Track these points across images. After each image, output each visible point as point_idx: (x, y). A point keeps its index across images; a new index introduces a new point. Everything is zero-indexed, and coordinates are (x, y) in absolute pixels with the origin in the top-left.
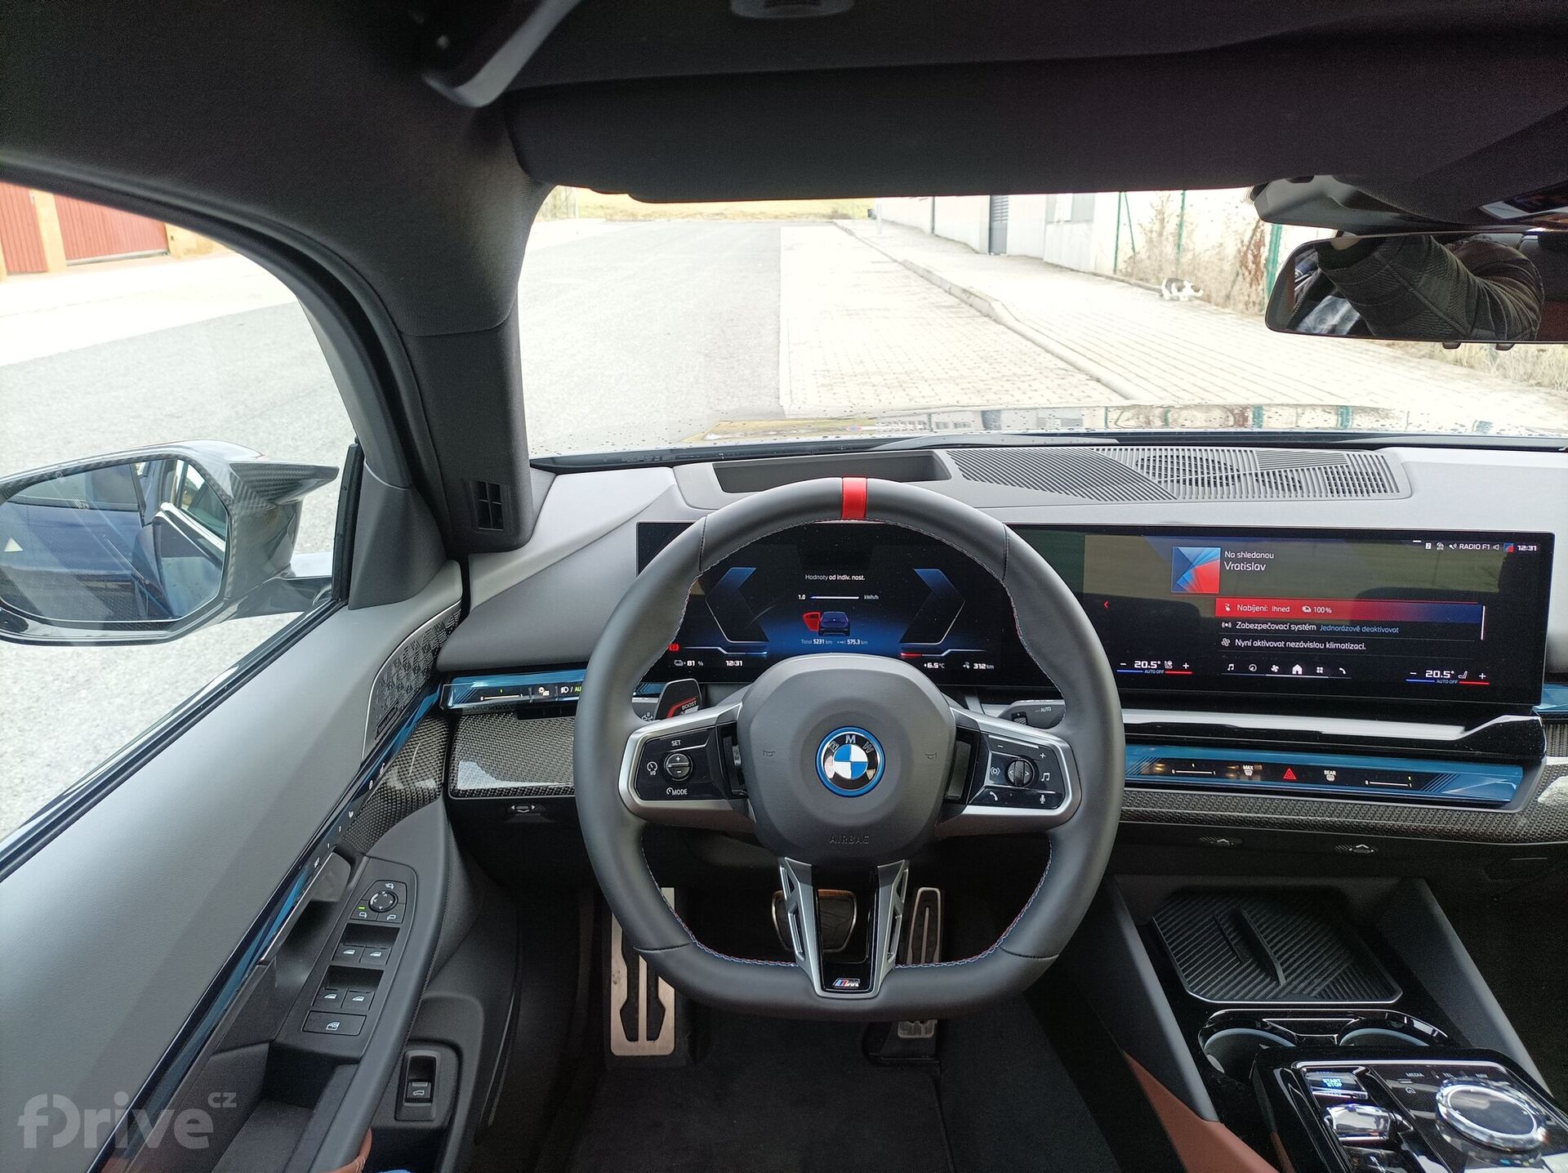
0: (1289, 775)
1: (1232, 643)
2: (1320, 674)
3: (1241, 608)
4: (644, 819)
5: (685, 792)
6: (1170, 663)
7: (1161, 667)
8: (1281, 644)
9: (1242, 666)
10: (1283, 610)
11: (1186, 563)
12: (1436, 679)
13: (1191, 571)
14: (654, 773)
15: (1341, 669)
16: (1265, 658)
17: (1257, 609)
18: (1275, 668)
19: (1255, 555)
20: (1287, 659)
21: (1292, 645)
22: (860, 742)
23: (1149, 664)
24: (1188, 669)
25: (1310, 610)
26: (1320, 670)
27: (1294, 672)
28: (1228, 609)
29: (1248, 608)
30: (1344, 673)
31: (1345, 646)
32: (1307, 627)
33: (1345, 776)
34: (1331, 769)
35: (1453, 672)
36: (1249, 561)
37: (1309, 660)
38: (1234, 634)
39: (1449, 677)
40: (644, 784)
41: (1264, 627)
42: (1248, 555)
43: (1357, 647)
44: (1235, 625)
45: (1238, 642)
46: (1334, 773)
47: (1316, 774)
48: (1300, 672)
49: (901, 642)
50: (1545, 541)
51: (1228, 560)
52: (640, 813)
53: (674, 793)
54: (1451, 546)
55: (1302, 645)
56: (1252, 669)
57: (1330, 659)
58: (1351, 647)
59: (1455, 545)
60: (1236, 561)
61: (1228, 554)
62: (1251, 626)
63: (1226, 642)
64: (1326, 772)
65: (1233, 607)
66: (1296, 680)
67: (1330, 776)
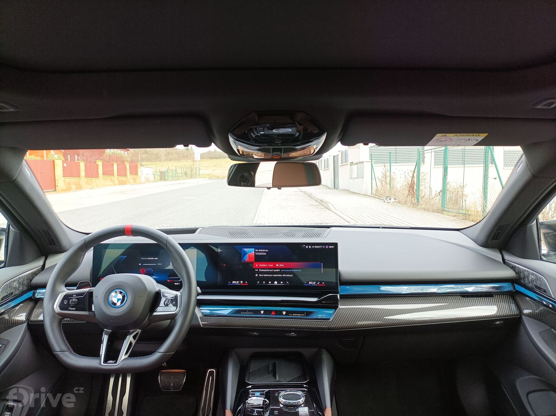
0: (273, 313)
1: (258, 275)
2: (282, 284)
3: (260, 265)
4: (61, 316)
5: (75, 309)
6: (242, 282)
7: (240, 283)
8: (271, 275)
9: (262, 282)
10: (271, 265)
11: (245, 253)
12: (311, 284)
13: (247, 255)
14: (66, 303)
15: (287, 282)
16: (267, 279)
17: (265, 265)
18: (270, 282)
19: (263, 250)
20: (273, 279)
21: (274, 275)
22: (121, 293)
23: (236, 282)
24: (247, 283)
25: (278, 266)
26: (282, 282)
27: (275, 283)
28: (257, 266)
29: (262, 265)
31: (288, 275)
32: (278, 270)
33: (288, 313)
34: (284, 311)
36: (262, 252)
37: (279, 279)
38: (259, 273)
39: (315, 283)
40: (62, 306)
41: (267, 270)
42: (262, 251)
43: (291, 276)
44: (259, 270)
45: (260, 275)
46: (285, 312)
47: (280, 313)
48: (277, 283)
49: (168, 277)
50: (336, 245)
51: (256, 252)
52: (59, 314)
53: (71, 309)
55: (276, 275)
56: (264, 283)
57: (284, 279)
58: (289, 276)
59: (314, 247)
60: (258, 252)
61: (257, 250)
62: (263, 270)
63: (257, 275)
65: (258, 265)
66: (276, 287)
67: (284, 313)
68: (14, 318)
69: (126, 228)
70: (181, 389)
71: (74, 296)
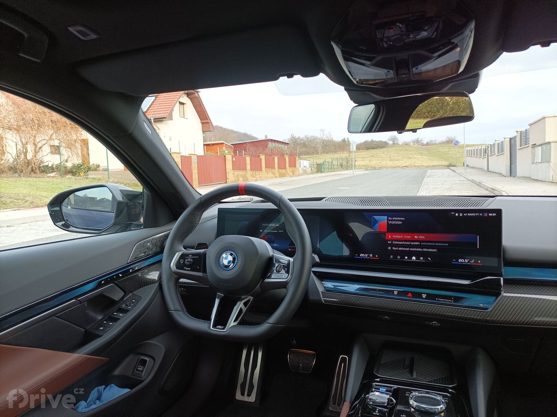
0: (410, 295)
1: (392, 248)
2: (422, 260)
3: (394, 236)
4: (177, 275)
5: (190, 269)
6: (371, 255)
7: (369, 256)
8: (408, 249)
9: (395, 257)
10: (408, 237)
11: (376, 222)
12: (462, 262)
13: (378, 224)
14: (182, 263)
15: (429, 258)
16: (403, 254)
17: (399, 237)
18: (406, 258)
19: (398, 219)
20: (410, 254)
21: (412, 249)
22: (231, 255)
23: (365, 255)
24: (377, 257)
25: (417, 237)
26: (422, 258)
27: (413, 259)
28: (390, 237)
29: (396, 237)
30: (430, 259)
31: (430, 250)
32: (416, 243)
33: (429, 296)
34: (425, 294)
35: (468, 260)
36: (396, 220)
37: (418, 255)
38: (392, 245)
39: (467, 262)
40: (179, 266)
41: (402, 243)
42: (396, 219)
43: (434, 250)
44: (392, 242)
45: (394, 248)
46: (426, 295)
47: (419, 295)
48: (415, 259)
49: (289, 245)
50: (499, 212)
51: (390, 220)
52: (176, 273)
53: (186, 269)
54: (465, 214)
55: (415, 249)
56: (398, 258)
57: (425, 255)
58: (432, 250)
59: (466, 214)
60: (392, 220)
61: (390, 218)
62: (398, 243)
63: (389, 248)
64: (423, 295)
65: (392, 236)
66: (414, 262)
67: (424, 296)
68: (145, 276)
69: (240, 186)
70: (310, 371)
71: (190, 256)
